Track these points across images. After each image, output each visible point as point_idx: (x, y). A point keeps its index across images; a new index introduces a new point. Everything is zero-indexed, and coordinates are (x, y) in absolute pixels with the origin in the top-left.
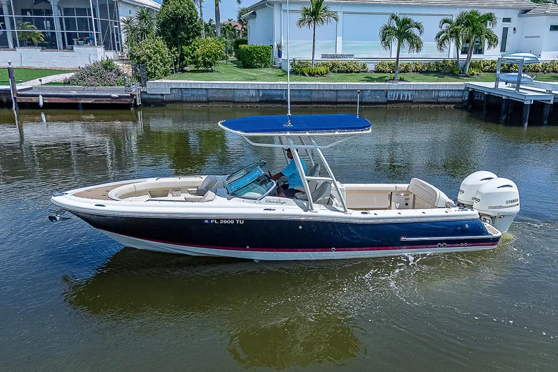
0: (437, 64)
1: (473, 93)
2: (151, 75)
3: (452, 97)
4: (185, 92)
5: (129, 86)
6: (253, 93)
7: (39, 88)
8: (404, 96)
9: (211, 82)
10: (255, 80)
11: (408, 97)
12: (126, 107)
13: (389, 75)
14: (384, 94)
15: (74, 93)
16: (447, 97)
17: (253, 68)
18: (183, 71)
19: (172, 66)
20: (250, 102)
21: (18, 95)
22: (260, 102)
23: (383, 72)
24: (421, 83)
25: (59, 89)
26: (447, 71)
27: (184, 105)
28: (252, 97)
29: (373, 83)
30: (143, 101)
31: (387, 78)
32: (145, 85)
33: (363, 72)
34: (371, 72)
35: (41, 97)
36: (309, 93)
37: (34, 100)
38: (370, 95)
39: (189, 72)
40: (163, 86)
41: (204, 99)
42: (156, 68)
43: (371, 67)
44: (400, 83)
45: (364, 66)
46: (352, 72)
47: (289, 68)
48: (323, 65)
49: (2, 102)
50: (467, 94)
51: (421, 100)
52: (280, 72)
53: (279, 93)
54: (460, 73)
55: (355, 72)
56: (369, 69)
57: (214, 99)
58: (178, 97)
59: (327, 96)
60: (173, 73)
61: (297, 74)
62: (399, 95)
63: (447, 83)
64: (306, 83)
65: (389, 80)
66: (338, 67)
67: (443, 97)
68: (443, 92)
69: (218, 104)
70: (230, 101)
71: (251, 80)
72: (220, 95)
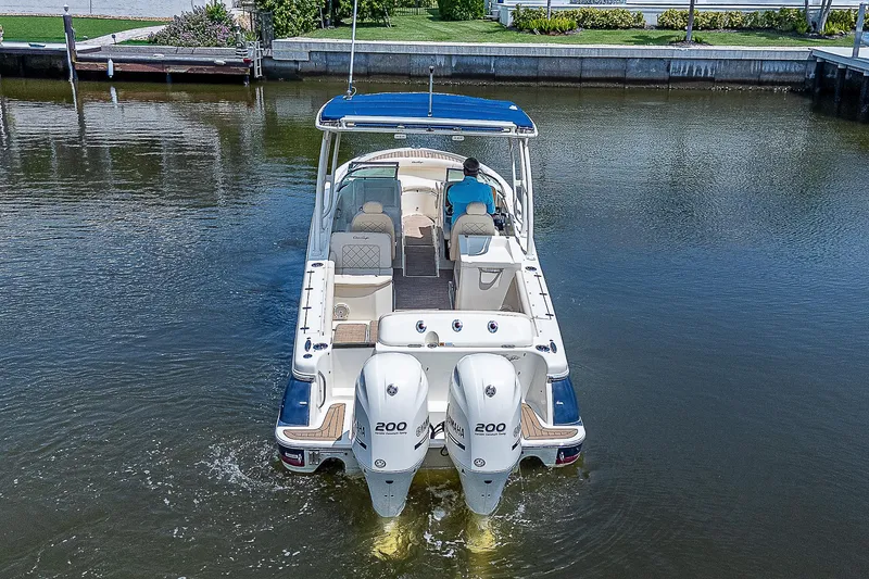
0: (769, 15)
1: (823, 66)
2: (281, 31)
3: (786, 73)
4: (332, 57)
5: (242, 47)
6: (441, 61)
7: (110, 49)
8: (699, 70)
9: (375, 42)
10: (448, 39)
11: (706, 72)
12: (237, 80)
13: (680, 33)
14: (663, 65)
15: (160, 57)
16: (777, 73)
17: (454, 20)
18: (338, 24)
19: (317, 15)
21: (77, 59)
22: (452, 77)
23: (672, 28)
24: (732, 48)
25: (140, 51)
26: (786, 28)
27: (333, 79)
28: (440, 67)
29: (647, 47)
30: (265, 71)
31: (673, 39)
32: (270, 46)
33: (636, 27)
34: (651, 28)
35: (110, 61)
36: (533, 63)
37: (101, 66)
38: (639, 67)
39: (347, 26)
40: (297, 48)
41: (362, 70)
42: (289, 18)
43: (651, 19)
44: (693, 47)
45: (639, 18)
46: (616, 27)
47: (510, 21)
48: (567, 15)
49: (57, 69)
50: (813, 68)
51: (729, 78)
52: (494, 26)
53: (485, 61)
54: (808, 31)
55: (622, 28)
56: (648, 23)
57: (377, 71)
58: (320, 67)
59: (564, 68)
60: (319, 27)
61: (521, 30)
62: (691, 68)
63: (778, 49)
64: (531, 45)
65: (677, 42)
66: (593, 20)
67: (769, 73)
68: (769, 63)
69: (384, 78)
70: (403, 75)
71: (441, 40)
72: (388, 64)
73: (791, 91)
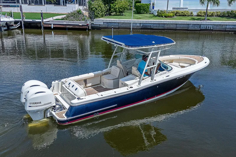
0: (228, 12)
2: (97, 17)
3: (233, 28)
4: (109, 24)
5: (86, 21)
6: (138, 25)
7: (52, 21)
8: (209, 27)
9: (120, 20)
10: (140, 19)
11: (211, 28)
12: (85, 30)
13: (203, 17)
14: (199, 26)
15: (65, 23)
16: (230, 28)
17: (141, 14)
18: (110, 15)
19: (105, 12)
20: (137, 29)
21: (44, 24)
22: (141, 29)
23: (201, 16)
24: (218, 21)
25: (59, 22)
26: (233, 16)
27: (109, 29)
29: (194, 21)
30: (92, 27)
31: (201, 19)
32: (93, 21)
33: (191, 16)
34: (195, 16)
35: (52, 24)
36: (163, 25)
37: (50, 26)
38: (192, 26)
39: (112, 15)
40: (100, 21)
41: (117, 27)
42: (98, 14)
43: (195, 14)
44: (207, 21)
45: (192, 13)
46: (185, 16)
47: (156, 14)
48: (172, 12)
49: (38, 26)
51: (217, 30)
52: (152, 15)
53: (150, 25)
55: (187, 16)
56: (194, 15)
57: (121, 27)
58: (106, 26)
59: (172, 27)
60: (105, 16)
61: (159, 16)
62: (206, 27)
63: (231, 22)
64: (162, 20)
65: (202, 20)
66: (179, 14)
67: (228, 28)
68: (228, 26)
69: (123, 29)
70: (128, 28)
71: (138, 19)
72: (124, 25)
73: (234, 33)
